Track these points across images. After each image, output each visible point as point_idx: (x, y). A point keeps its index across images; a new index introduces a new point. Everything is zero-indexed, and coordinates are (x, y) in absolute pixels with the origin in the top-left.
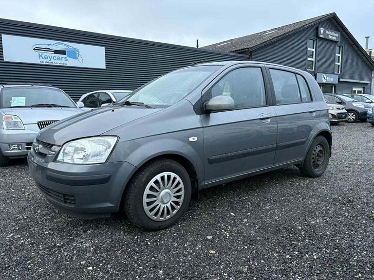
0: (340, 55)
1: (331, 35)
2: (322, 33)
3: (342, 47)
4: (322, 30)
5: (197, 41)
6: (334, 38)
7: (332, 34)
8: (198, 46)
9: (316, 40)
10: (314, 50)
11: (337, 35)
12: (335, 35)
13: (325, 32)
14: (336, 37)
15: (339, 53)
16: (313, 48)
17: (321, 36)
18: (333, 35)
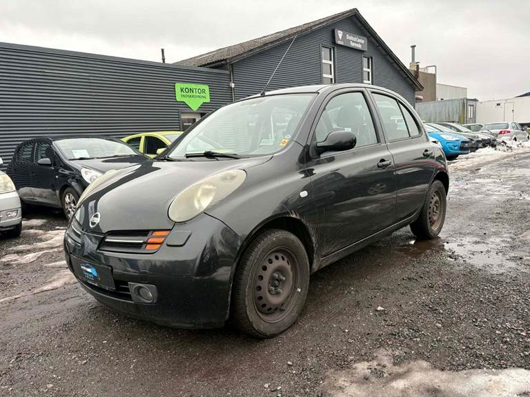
0: (370, 70)
1: (353, 42)
2: (340, 38)
3: (372, 58)
4: (340, 34)
5: (163, 51)
6: (359, 46)
7: (355, 39)
8: (164, 60)
9: (334, 48)
10: (332, 63)
11: (363, 42)
12: (359, 41)
13: (344, 36)
14: (361, 44)
15: (369, 68)
16: (331, 60)
17: (339, 42)
18: (358, 42)
